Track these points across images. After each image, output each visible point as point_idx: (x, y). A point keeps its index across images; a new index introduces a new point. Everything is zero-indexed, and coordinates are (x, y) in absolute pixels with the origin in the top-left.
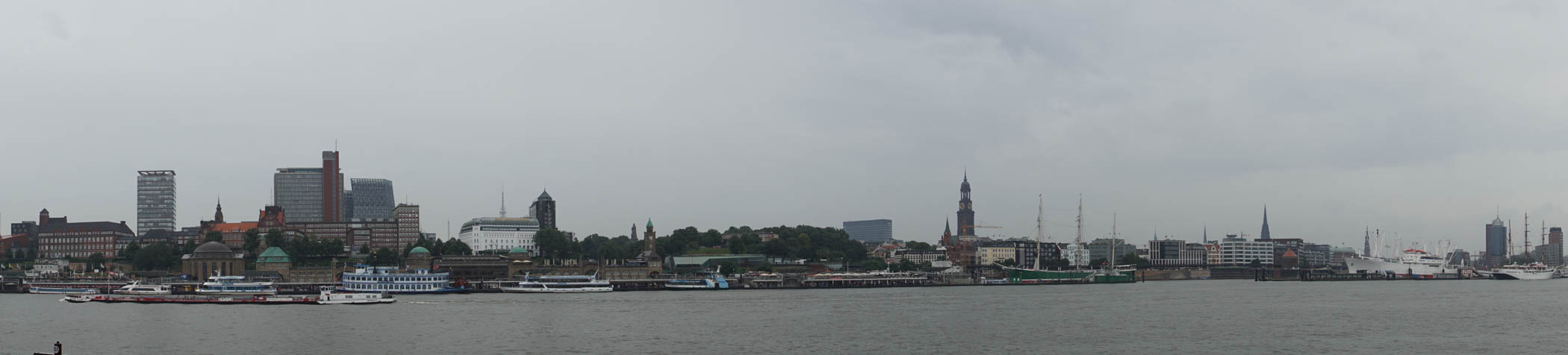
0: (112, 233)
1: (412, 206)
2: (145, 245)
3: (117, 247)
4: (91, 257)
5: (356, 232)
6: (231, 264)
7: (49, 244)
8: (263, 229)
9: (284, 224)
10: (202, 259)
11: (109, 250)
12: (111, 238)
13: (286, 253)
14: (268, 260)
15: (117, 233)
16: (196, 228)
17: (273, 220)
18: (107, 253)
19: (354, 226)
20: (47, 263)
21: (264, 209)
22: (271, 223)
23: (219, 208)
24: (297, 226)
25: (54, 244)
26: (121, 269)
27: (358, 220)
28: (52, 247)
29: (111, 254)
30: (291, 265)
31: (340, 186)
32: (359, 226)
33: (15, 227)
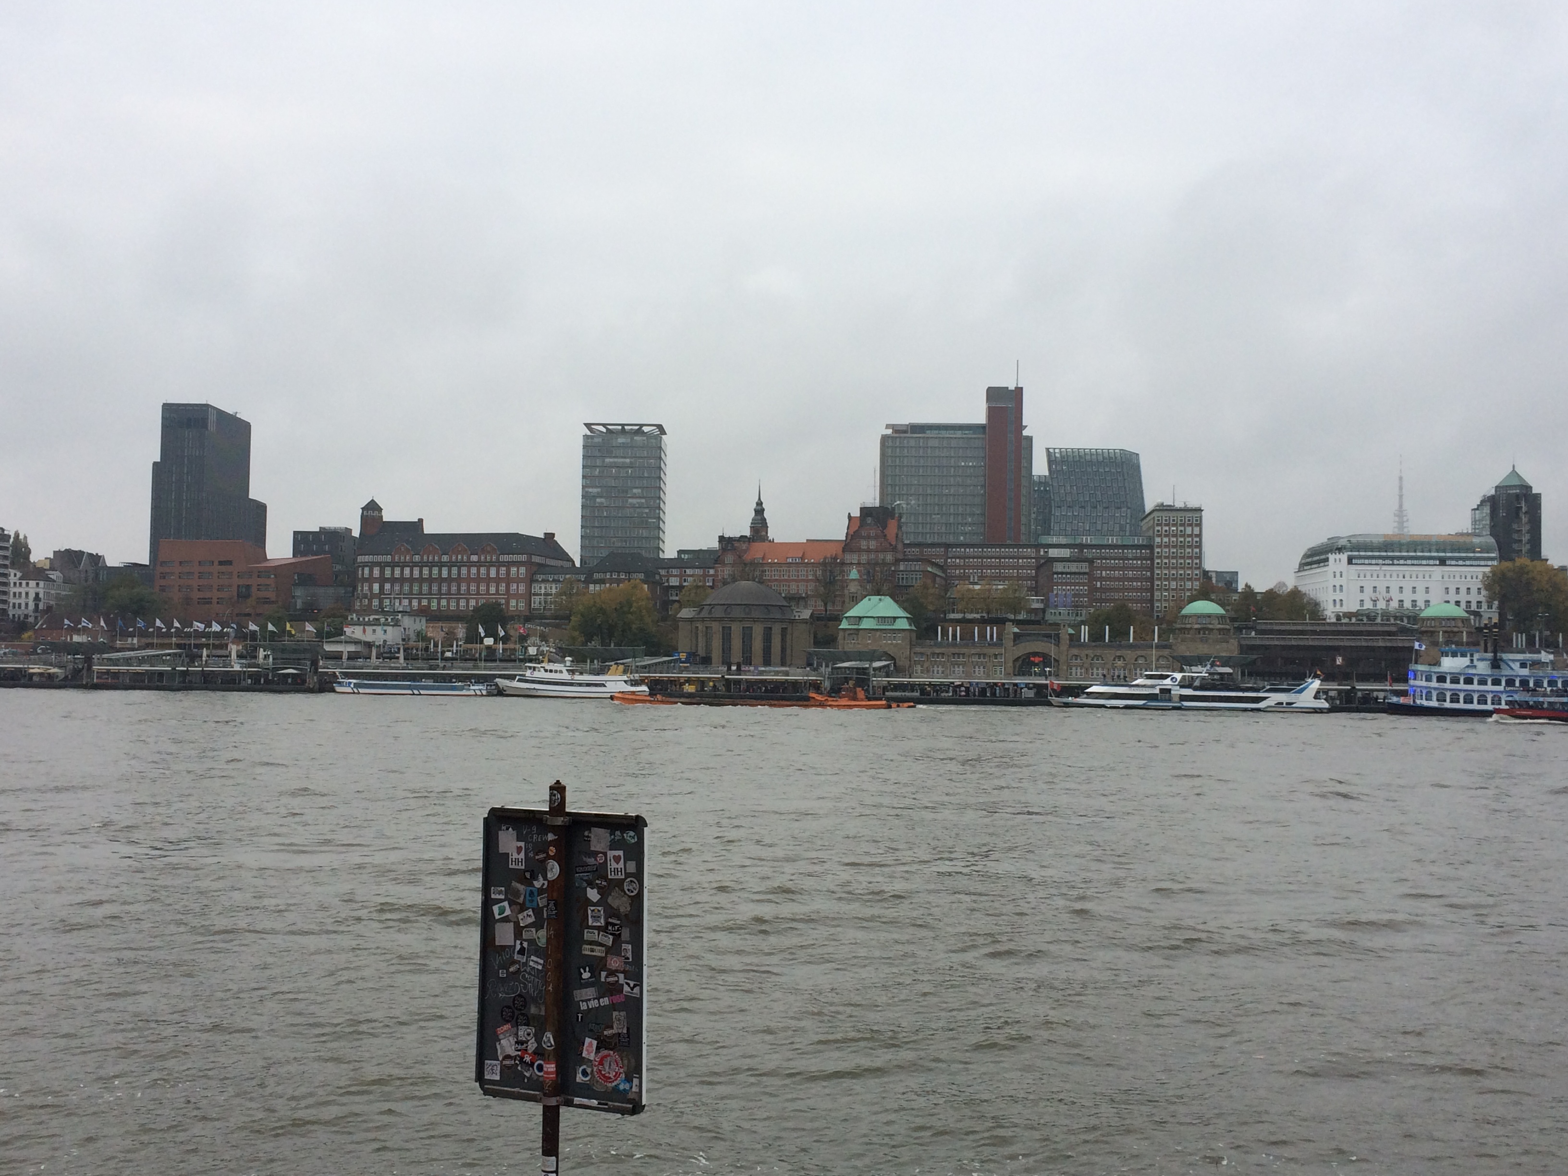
0: (524, 558)
1: (1186, 510)
2: (598, 587)
3: (536, 588)
4: (477, 609)
5: (1059, 567)
6: (784, 631)
7: (382, 580)
8: (853, 558)
9: (900, 546)
10: (720, 620)
11: (517, 596)
12: (523, 570)
13: (905, 609)
14: (865, 625)
15: (536, 559)
16: (709, 552)
17: (876, 538)
18: (513, 603)
19: (1053, 553)
20: (377, 622)
21: (856, 513)
22: (873, 544)
23: (759, 511)
24: (928, 551)
25: (393, 580)
26: (544, 638)
27: (1063, 540)
28: (387, 586)
29: (522, 605)
30: (914, 635)
31: (1024, 464)
32: (1065, 553)
33: (302, 540)
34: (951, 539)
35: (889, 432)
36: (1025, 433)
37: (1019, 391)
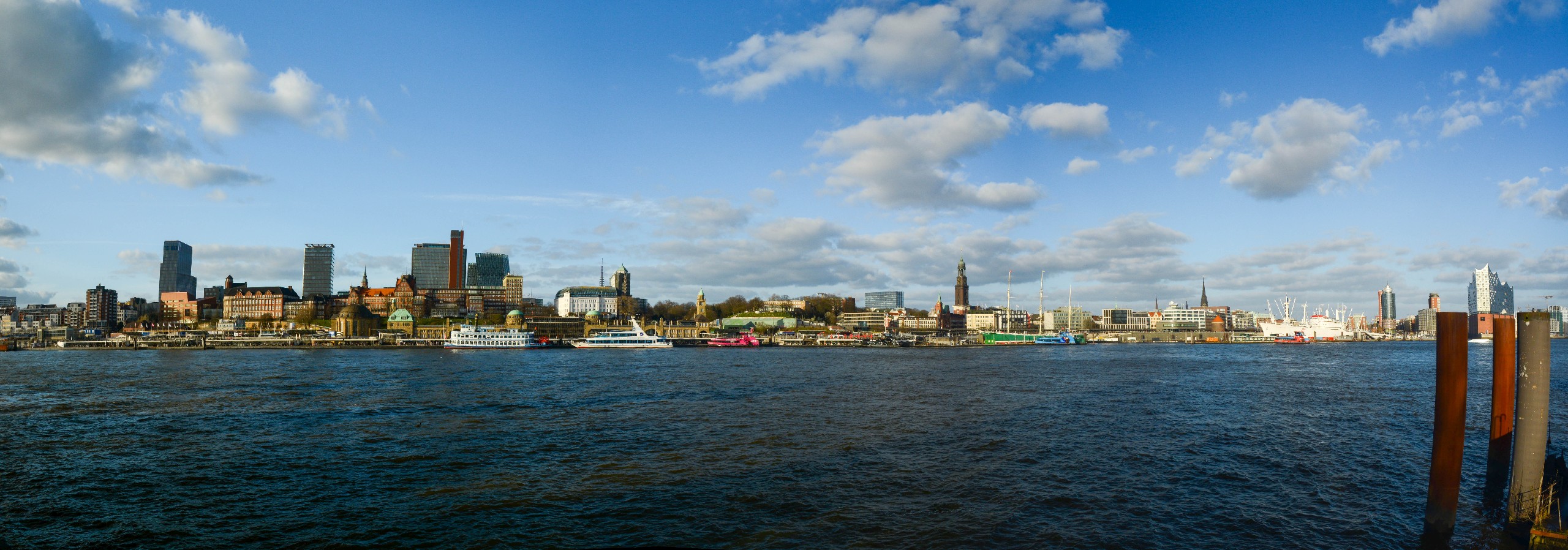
0: (281, 296)
1: (522, 276)
3: (285, 307)
4: (263, 316)
5: (471, 297)
6: (368, 322)
8: (396, 294)
9: (415, 290)
10: (345, 319)
11: (278, 311)
12: (280, 300)
13: (411, 314)
14: (397, 320)
15: (285, 296)
16: (347, 292)
17: (406, 286)
18: (275, 314)
19: (470, 292)
21: (402, 277)
22: (405, 289)
23: (365, 276)
24: (426, 292)
30: (415, 324)
31: (464, 259)
32: (475, 292)
33: (207, 290)
34: (437, 287)
35: (416, 247)
36: (464, 248)
37: (462, 232)
